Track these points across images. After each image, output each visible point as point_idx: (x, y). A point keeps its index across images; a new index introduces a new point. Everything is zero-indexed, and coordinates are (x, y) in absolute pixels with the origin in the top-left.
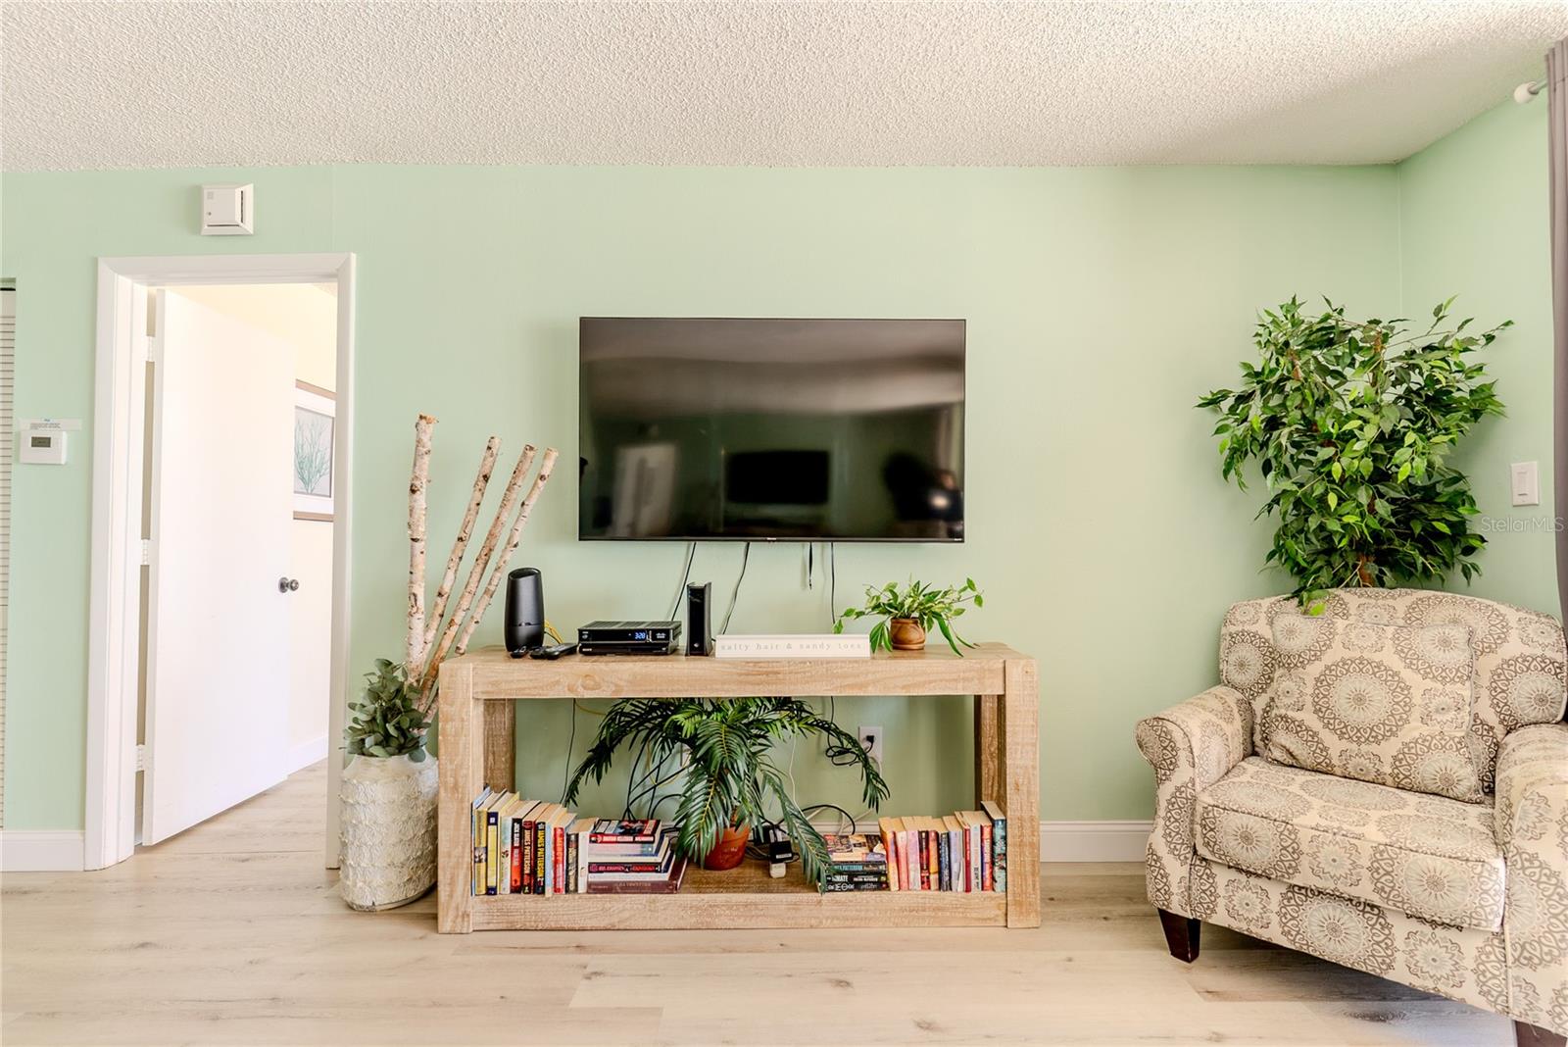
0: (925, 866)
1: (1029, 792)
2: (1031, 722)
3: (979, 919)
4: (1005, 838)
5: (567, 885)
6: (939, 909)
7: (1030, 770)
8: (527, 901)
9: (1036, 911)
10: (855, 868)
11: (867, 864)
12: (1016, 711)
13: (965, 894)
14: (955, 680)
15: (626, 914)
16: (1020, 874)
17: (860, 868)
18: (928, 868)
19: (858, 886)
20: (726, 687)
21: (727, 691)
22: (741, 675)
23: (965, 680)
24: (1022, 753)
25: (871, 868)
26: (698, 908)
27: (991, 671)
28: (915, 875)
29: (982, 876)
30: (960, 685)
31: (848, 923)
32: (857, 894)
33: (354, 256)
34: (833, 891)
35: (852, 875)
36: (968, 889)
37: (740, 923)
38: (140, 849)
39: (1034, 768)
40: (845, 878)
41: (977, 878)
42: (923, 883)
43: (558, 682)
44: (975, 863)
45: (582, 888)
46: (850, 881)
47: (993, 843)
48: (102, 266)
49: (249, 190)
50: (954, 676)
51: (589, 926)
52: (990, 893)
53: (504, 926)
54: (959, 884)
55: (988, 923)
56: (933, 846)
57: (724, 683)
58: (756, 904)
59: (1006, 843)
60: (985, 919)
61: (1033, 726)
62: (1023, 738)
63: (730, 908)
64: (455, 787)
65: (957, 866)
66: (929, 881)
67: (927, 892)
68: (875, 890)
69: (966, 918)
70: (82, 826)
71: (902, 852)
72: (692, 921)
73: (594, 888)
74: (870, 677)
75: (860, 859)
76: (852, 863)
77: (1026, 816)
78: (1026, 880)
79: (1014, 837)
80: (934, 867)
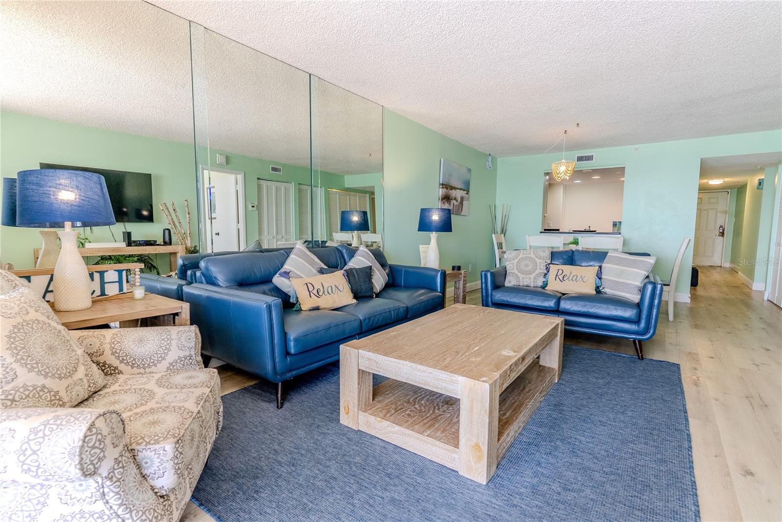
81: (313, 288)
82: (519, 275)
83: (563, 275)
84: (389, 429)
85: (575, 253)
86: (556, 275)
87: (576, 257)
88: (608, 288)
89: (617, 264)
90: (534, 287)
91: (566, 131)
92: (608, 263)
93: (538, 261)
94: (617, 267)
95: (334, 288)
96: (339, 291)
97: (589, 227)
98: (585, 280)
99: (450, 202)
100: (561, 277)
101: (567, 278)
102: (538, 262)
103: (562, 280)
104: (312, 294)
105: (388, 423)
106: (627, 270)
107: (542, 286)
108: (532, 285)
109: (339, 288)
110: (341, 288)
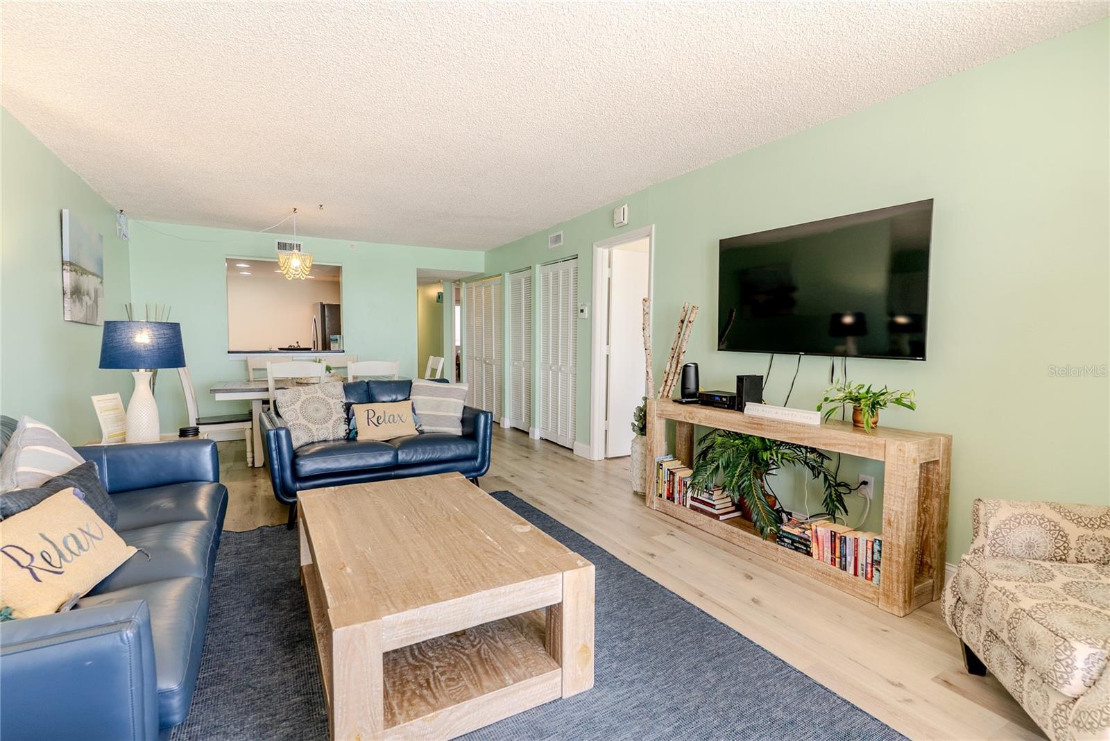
0: (833, 552)
1: (898, 529)
2: (902, 484)
3: (862, 595)
4: (880, 552)
5: (683, 503)
6: (838, 579)
7: (900, 515)
8: (669, 503)
9: (898, 606)
10: (795, 538)
11: (801, 538)
12: (891, 474)
13: (854, 577)
14: (854, 446)
15: (701, 523)
16: (888, 577)
17: (797, 539)
18: (835, 553)
19: (797, 549)
20: (740, 428)
21: (741, 430)
22: (746, 422)
23: (860, 447)
24: (894, 502)
25: (803, 541)
26: (727, 531)
27: (878, 445)
28: (828, 555)
29: (866, 571)
30: (857, 450)
31: (790, 566)
32: (795, 552)
33: (654, 226)
34: (784, 546)
35: (794, 541)
36: (856, 574)
37: (743, 545)
38: (606, 458)
39: (902, 513)
40: (789, 541)
41: (863, 570)
42: (832, 561)
43: (681, 414)
44: (861, 560)
45: (688, 506)
46: (792, 544)
47: (873, 553)
48: (594, 246)
49: (626, 207)
50: (854, 444)
51: (689, 522)
52: (869, 582)
53: (663, 511)
54: (851, 569)
55: (867, 600)
56: (838, 541)
57: (739, 425)
58: (749, 538)
59: (880, 555)
60: (865, 597)
61: (903, 486)
62: (895, 493)
63: (739, 536)
64: (651, 450)
65: (850, 559)
66: (835, 561)
67: (834, 567)
68: (805, 554)
69: (853, 591)
70: (590, 444)
71: (820, 538)
72: (724, 536)
73: (693, 508)
74: (806, 435)
75: (796, 534)
76: (793, 534)
77: (895, 542)
78: (893, 583)
79: (886, 553)
80: (838, 554)
81: (29, 557)
82: (310, 425)
83: (376, 417)
84: (452, 717)
85: (372, 385)
86: (368, 418)
87: (375, 391)
88: (425, 425)
89: (430, 395)
90: (334, 440)
91: (295, 209)
92: (419, 395)
93: (331, 401)
94: (431, 398)
95: (80, 536)
96: (94, 540)
97: (297, 343)
98: (403, 419)
99: (82, 299)
100: (375, 420)
101: (382, 419)
102: (332, 403)
103: (377, 424)
104: (39, 573)
105: (450, 708)
106: (444, 401)
107: (344, 437)
108: (331, 438)
109: (91, 533)
110: (94, 530)
